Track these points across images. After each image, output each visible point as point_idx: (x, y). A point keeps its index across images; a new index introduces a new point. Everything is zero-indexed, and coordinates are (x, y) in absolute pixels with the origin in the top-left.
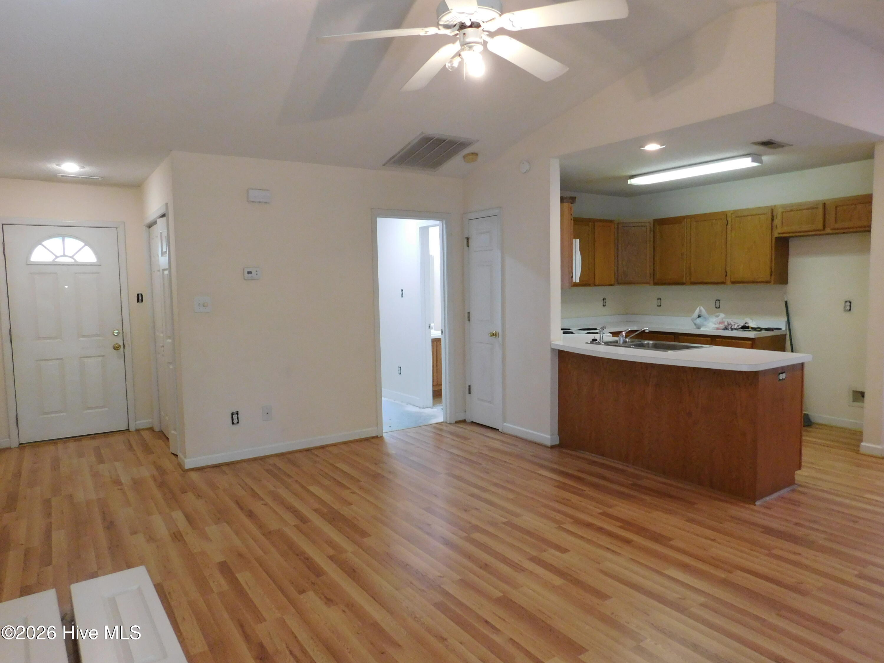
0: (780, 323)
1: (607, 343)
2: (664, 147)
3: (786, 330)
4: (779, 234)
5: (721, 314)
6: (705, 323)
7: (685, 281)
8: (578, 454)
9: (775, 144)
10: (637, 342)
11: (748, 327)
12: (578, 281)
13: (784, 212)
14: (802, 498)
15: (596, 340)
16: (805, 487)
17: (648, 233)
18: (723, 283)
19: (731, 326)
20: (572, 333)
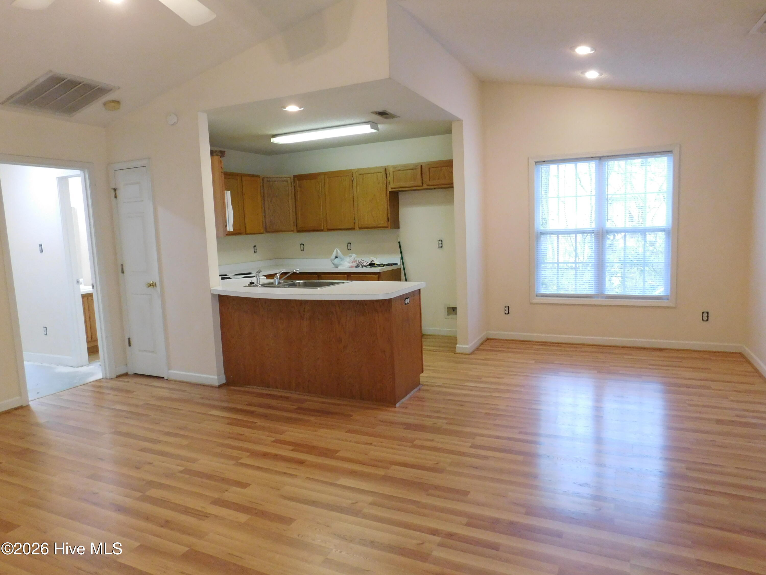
0: (396, 259)
1: (264, 285)
2: (302, 109)
3: (401, 264)
4: (392, 188)
5: (353, 254)
6: (341, 263)
7: (323, 229)
8: (246, 389)
9: (387, 114)
10: (289, 282)
11: (374, 264)
12: (231, 230)
13: (394, 171)
14: (426, 395)
15: (253, 283)
16: (427, 385)
17: (290, 188)
18: (353, 229)
19: (361, 264)
20: (229, 278)
